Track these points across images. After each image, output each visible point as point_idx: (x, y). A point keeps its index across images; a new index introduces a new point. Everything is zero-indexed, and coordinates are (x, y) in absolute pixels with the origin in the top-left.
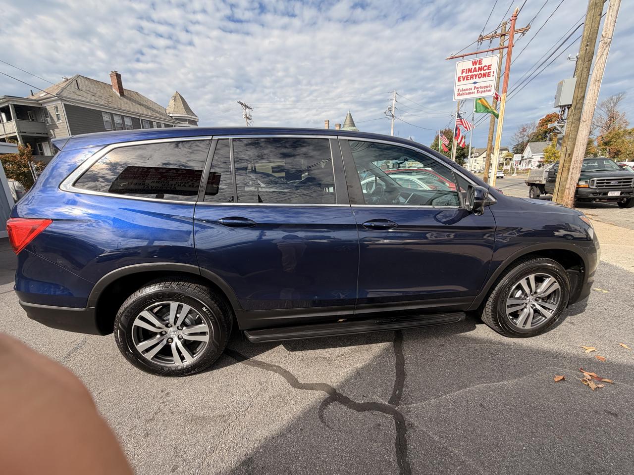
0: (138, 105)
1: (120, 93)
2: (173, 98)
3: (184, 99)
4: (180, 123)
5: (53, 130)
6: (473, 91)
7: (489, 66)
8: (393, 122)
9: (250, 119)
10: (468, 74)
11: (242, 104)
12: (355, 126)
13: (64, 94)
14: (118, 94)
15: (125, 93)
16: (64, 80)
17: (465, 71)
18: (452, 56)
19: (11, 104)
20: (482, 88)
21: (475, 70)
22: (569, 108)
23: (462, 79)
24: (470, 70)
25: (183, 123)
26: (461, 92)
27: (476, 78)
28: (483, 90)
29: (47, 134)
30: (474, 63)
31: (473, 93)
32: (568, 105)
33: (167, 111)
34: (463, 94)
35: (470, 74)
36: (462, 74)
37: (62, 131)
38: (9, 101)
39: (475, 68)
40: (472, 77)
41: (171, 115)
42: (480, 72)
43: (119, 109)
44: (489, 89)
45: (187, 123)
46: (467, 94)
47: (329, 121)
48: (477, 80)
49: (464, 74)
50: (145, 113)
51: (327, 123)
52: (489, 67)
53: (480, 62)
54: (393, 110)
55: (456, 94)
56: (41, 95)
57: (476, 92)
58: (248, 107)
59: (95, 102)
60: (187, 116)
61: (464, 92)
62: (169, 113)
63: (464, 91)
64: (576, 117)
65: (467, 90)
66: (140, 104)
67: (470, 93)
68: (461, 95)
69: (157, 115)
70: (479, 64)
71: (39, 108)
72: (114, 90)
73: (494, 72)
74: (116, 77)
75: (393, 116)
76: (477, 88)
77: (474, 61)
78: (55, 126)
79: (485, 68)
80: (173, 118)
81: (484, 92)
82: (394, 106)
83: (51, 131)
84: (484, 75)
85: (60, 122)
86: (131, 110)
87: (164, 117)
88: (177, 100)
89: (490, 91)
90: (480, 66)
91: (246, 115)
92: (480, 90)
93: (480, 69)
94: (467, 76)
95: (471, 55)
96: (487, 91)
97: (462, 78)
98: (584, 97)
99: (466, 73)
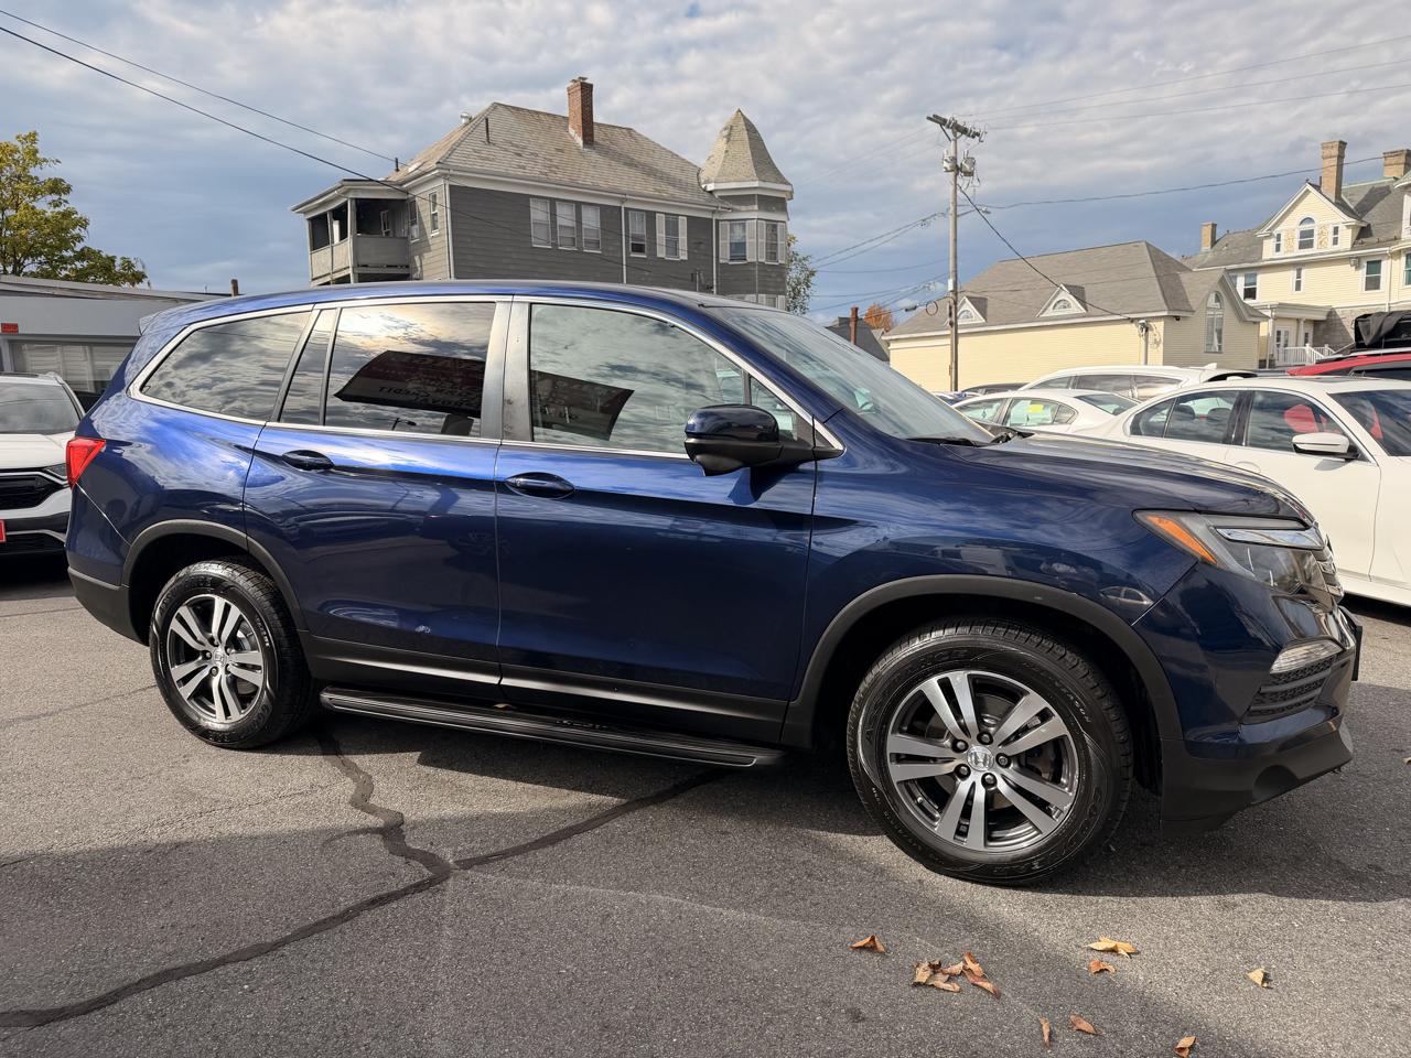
0: (626, 168)
1: (584, 139)
2: (726, 133)
3: (756, 131)
4: (733, 210)
5: (421, 256)
9: (970, 174)
11: (942, 122)
13: (454, 161)
14: (580, 141)
15: (598, 135)
16: (464, 121)
19: (352, 199)
25: (743, 208)
29: (407, 267)
33: (703, 176)
37: (437, 258)
38: (348, 191)
41: (711, 187)
43: (573, 186)
45: (756, 207)
47: (1342, 145)
50: (638, 189)
51: (1335, 152)
56: (410, 170)
58: (965, 131)
59: (520, 172)
60: (756, 184)
62: (708, 182)
66: (631, 164)
69: (671, 190)
71: (403, 201)
72: (572, 132)
74: (579, 93)
78: (424, 245)
80: (717, 195)
83: (417, 258)
85: (436, 233)
86: (602, 184)
87: (688, 197)
88: (736, 136)
91: (954, 159)
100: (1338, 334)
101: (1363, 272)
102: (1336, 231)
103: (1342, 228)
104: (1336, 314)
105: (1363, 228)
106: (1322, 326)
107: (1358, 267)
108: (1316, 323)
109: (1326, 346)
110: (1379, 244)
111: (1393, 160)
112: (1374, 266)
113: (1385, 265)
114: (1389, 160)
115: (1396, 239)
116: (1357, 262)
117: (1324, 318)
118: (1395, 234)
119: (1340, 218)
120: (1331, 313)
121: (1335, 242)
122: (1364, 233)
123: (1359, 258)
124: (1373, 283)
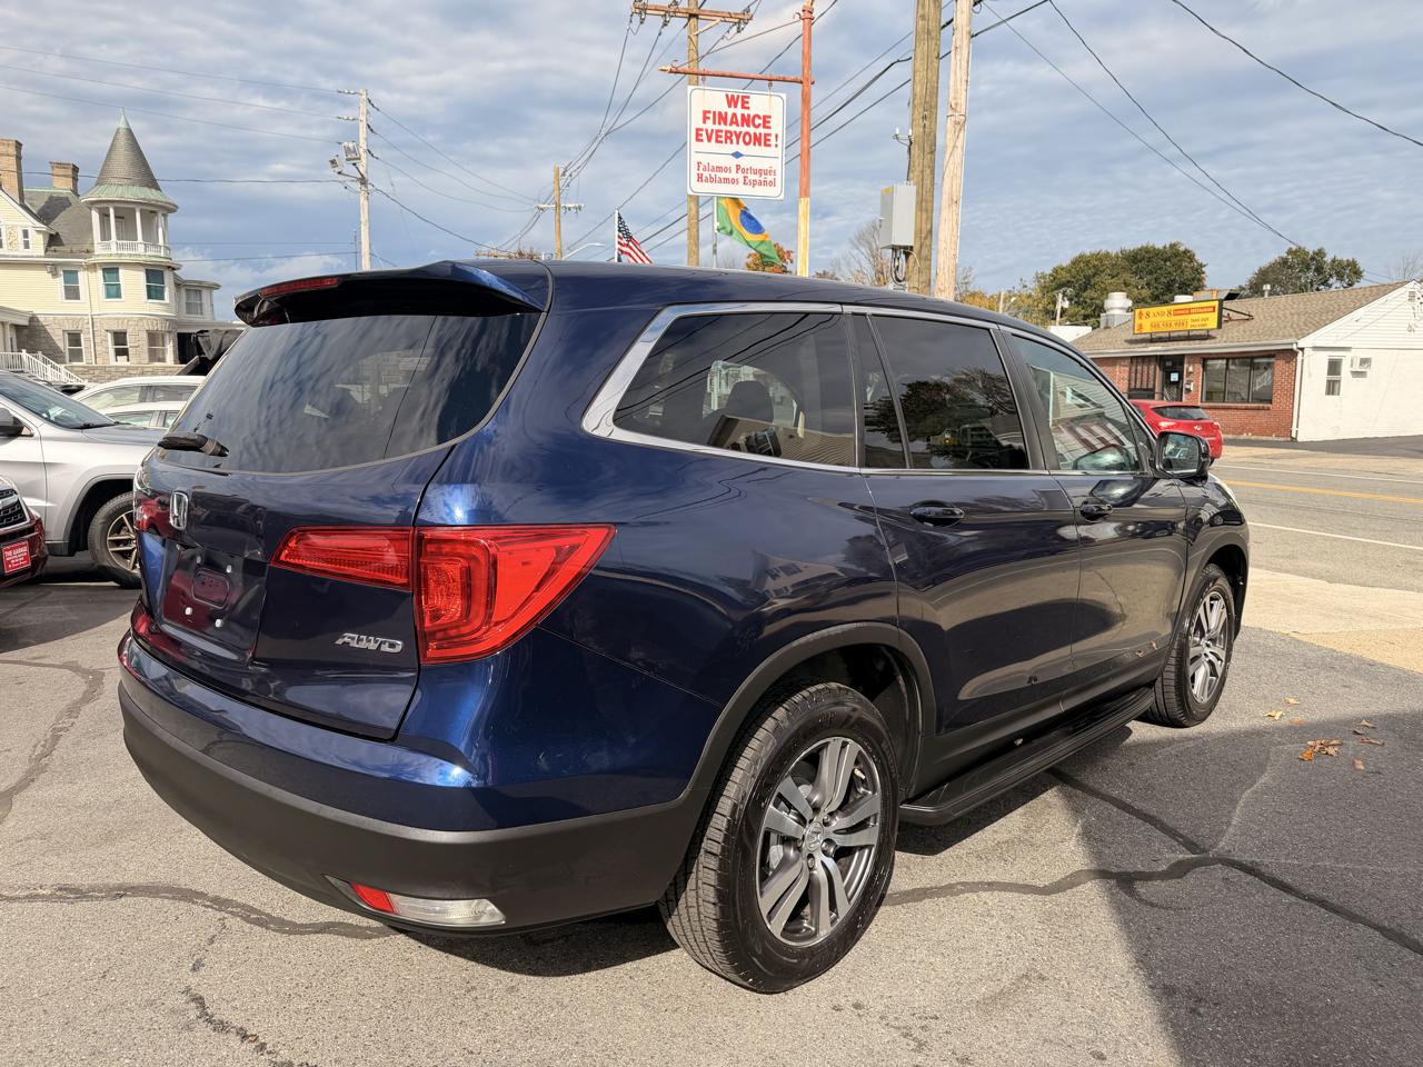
6: (733, 175)
7: (765, 117)
8: (364, 203)
10: (716, 127)
12: (158, 188)
17: (711, 116)
18: (676, 65)
20: (755, 172)
21: (734, 121)
22: (907, 255)
23: (704, 137)
24: (722, 118)
26: (706, 174)
27: (738, 143)
28: (757, 177)
30: (732, 101)
31: (734, 181)
32: (906, 248)
34: (712, 180)
35: (722, 127)
36: (704, 122)
39: (734, 115)
40: (729, 136)
42: (745, 129)
44: (770, 178)
46: (720, 181)
47: (18, 145)
48: (742, 148)
49: (709, 125)
51: (13, 150)
52: (766, 120)
53: (743, 102)
54: (364, 160)
55: (694, 177)
57: (741, 180)
61: (713, 175)
63: (713, 170)
64: (923, 278)
65: (719, 169)
67: (726, 180)
68: (706, 180)
70: (743, 107)
73: (777, 136)
75: (363, 181)
76: (744, 171)
77: (730, 94)
79: (757, 121)
81: (760, 184)
82: (363, 145)
84: (757, 139)
89: (772, 184)
90: (746, 112)
92: (751, 177)
93: (746, 120)
94: (717, 131)
95: (723, 76)
96: (765, 183)
97: (704, 133)
98: (930, 231)
99: (714, 123)
100: (43, 341)
101: (60, 281)
102: (26, 234)
103: (32, 233)
104: (38, 321)
105: (51, 235)
106: (26, 332)
107: (55, 275)
108: (18, 328)
109: (40, 353)
110: (72, 254)
111: (62, 172)
112: (71, 276)
113: (82, 275)
114: (57, 171)
115: (88, 252)
116: (54, 269)
117: (26, 323)
118: (87, 247)
119: (30, 223)
120: (33, 319)
121: (27, 245)
122: (53, 240)
123: (54, 265)
124: (72, 293)
